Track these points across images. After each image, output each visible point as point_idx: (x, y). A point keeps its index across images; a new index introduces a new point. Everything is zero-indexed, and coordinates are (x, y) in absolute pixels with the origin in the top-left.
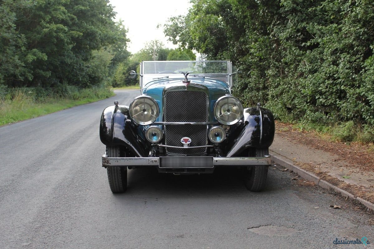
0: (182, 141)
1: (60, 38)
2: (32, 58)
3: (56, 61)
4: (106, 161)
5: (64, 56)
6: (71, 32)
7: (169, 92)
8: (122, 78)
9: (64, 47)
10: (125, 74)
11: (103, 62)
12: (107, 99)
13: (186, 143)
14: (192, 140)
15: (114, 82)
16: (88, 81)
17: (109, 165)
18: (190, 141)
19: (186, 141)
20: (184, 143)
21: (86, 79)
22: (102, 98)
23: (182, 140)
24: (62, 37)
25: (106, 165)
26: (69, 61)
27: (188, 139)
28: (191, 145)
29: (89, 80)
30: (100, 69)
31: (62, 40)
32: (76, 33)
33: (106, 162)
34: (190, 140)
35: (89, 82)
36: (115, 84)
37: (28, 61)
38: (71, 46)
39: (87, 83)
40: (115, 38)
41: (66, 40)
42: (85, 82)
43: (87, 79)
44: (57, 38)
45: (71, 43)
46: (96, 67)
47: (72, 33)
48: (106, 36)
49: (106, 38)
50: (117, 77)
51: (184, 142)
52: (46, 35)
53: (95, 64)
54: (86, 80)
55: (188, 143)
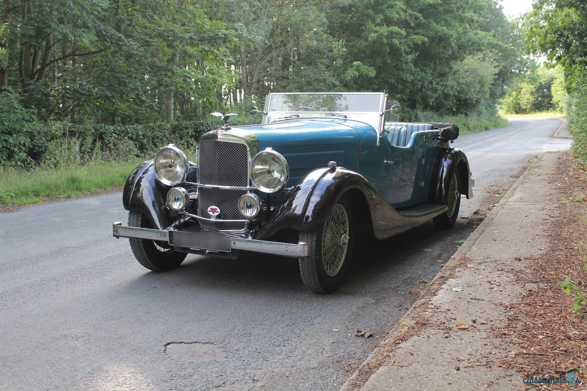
0: (209, 211)
1: (395, 46)
2: (353, 73)
3: (391, 78)
5: (403, 70)
6: (411, 37)
8: (529, 99)
9: (401, 59)
10: (533, 95)
11: (479, 78)
12: (487, 132)
13: (214, 214)
14: (220, 211)
15: (517, 106)
16: (454, 106)
18: (218, 212)
19: (214, 211)
20: (211, 213)
21: (451, 102)
22: (476, 130)
23: (209, 209)
24: (397, 44)
26: (409, 77)
27: (216, 209)
28: (218, 217)
29: (456, 104)
30: (474, 87)
31: (398, 49)
32: (419, 39)
34: (218, 210)
35: (456, 106)
36: (518, 109)
37: (346, 79)
38: (410, 57)
39: (452, 108)
40: (483, 43)
41: (403, 49)
42: (449, 107)
43: (453, 103)
44: (391, 46)
45: (411, 53)
46: (467, 85)
47: (413, 39)
48: (470, 40)
49: (470, 43)
50: (521, 99)
52: (374, 42)
53: (466, 81)
54: (451, 104)
55: (216, 214)
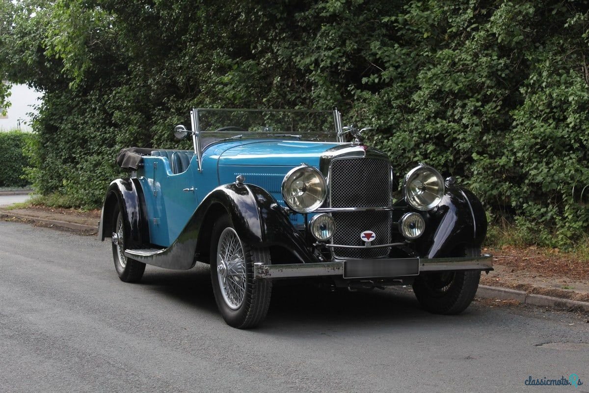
0: (363, 237)
4: (264, 270)
7: (338, 161)
13: (368, 240)
14: (376, 236)
17: (268, 276)
18: (373, 237)
19: (368, 236)
23: (362, 235)
25: (263, 277)
27: (371, 234)
28: (374, 242)
33: (264, 272)
34: (374, 235)
51: (366, 239)
55: (371, 239)
